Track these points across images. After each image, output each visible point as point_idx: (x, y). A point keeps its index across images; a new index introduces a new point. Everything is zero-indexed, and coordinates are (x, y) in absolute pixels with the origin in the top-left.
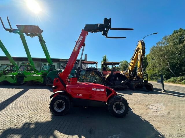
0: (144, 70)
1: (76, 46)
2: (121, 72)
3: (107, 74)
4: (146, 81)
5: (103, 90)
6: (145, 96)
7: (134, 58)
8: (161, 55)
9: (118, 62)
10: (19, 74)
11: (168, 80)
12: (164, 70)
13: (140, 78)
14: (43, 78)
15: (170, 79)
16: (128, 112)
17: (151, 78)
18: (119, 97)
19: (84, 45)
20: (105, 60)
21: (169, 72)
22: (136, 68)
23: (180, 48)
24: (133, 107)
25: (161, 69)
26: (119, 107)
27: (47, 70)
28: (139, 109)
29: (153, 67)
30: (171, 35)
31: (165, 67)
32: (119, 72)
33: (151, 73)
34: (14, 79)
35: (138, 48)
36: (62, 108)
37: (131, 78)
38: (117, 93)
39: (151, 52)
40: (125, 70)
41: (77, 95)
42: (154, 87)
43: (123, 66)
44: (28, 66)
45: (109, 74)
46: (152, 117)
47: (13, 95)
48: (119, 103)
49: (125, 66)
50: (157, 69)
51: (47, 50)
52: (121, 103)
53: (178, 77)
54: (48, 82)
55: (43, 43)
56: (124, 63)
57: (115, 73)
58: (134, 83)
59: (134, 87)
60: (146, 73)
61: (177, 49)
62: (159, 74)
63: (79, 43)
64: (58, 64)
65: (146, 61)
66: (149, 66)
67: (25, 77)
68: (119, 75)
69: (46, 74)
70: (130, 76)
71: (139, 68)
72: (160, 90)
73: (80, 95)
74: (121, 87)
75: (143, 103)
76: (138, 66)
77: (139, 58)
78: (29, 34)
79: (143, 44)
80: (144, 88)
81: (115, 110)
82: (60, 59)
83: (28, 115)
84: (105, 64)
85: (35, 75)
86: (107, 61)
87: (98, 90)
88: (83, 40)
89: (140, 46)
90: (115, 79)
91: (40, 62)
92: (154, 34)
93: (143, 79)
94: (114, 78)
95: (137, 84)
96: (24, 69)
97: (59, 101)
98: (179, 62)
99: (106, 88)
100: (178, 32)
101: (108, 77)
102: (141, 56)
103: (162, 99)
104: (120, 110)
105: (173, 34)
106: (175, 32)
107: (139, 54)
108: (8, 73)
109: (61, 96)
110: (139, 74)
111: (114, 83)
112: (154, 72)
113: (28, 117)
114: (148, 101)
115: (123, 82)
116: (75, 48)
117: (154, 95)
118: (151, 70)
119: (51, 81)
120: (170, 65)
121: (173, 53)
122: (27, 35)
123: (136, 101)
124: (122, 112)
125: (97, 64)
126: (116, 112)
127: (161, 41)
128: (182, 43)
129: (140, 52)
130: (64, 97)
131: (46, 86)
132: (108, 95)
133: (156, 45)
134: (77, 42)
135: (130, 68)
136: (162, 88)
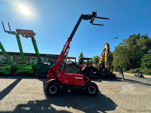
0: (110, 64)
1: (63, 49)
2: (94, 65)
3: (83, 66)
4: (111, 72)
5: (82, 78)
6: (111, 83)
7: (103, 55)
8: (122, 53)
9: (91, 58)
10: (12, 66)
11: (128, 71)
12: (125, 64)
13: (107, 70)
14: (33, 70)
15: (130, 71)
16: (98, 93)
17: (116, 70)
18: (92, 83)
19: (69, 48)
20: (81, 56)
21: (129, 65)
22: (104, 62)
23: (134, 48)
24: (102, 90)
25: (123, 63)
26: (92, 90)
27: (36, 63)
28: (105, 91)
29: (117, 61)
30: (128, 38)
31: (126, 61)
32: (92, 65)
33: (116, 66)
34: (9, 71)
35: (105, 48)
36: (54, 91)
37: (101, 70)
38: (91, 81)
39: (115, 50)
40: (96, 64)
41: (65, 81)
42: (117, 76)
43: (95, 60)
44: (20, 60)
45: (85, 67)
46: (113, 96)
47: (11, 84)
48: (92, 87)
49: (97, 60)
50: (120, 63)
51: (37, 47)
52: (93, 87)
53: (135, 69)
54: (37, 73)
55: (35, 43)
56: (96, 58)
57: (89, 66)
58: (103, 74)
59: (103, 77)
60: (113, 66)
61: (132, 48)
62: (122, 66)
63: (66, 47)
64: (44, 58)
65: (112, 57)
66: (115, 60)
67: (18, 69)
68: (92, 68)
69: (36, 67)
70: (100, 68)
71: (106, 63)
72: (122, 79)
73: (67, 82)
74: (94, 77)
75: (108, 88)
76: (106, 61)
77: (106, 55)
78: (25, 35)
79: (108, 46)
80: (111, 77)
81: (89, 91)
82: (47, 55)
83: (30, 97)
84: (82, 59)
85: (26, 67)
86: (83, 57)
87: (79, 78)
88: (69, 44)
89: (106, 47)
90: (90, 71)
91: (29, 56)
92: (116, 38)
93: (109, 70)
94: (88, 70)
95: (105, 74)
96: (17, 63)
97: (52, 87)
98: (135, 58)
99: (84, 77)
100: (132, 37)
101: (84, 69)
102: (107, 54)
103: (122, 85)
104: (93, 91)
105: (129, 38)
106: (130, 36)
107: (106, 52)
108: (3, 65)
109: (54, 83)
110: (106, 67)
111: (89, 74)
112: (118, 65)
113: (31, 98)
114: (112, 86)
115: (95, 73)
116: (63, 50)
117: (117, 82)
118: (116, 64)
119: (40, 73)
120: (129, 60)
121: (130, 52)
122: (23, 36)
123: (104, 87)
124: (94, 92)
125: (76, 59)
126: (91, 93)
127: (121, 42)
128: (136, 44)
129: (106, 51)
130: (56, 83)
131: (35, 76)
132: (85, 81)
133: (118, 45)
134: (65, 46)
135: (100, 62)
136: (122, 77)
